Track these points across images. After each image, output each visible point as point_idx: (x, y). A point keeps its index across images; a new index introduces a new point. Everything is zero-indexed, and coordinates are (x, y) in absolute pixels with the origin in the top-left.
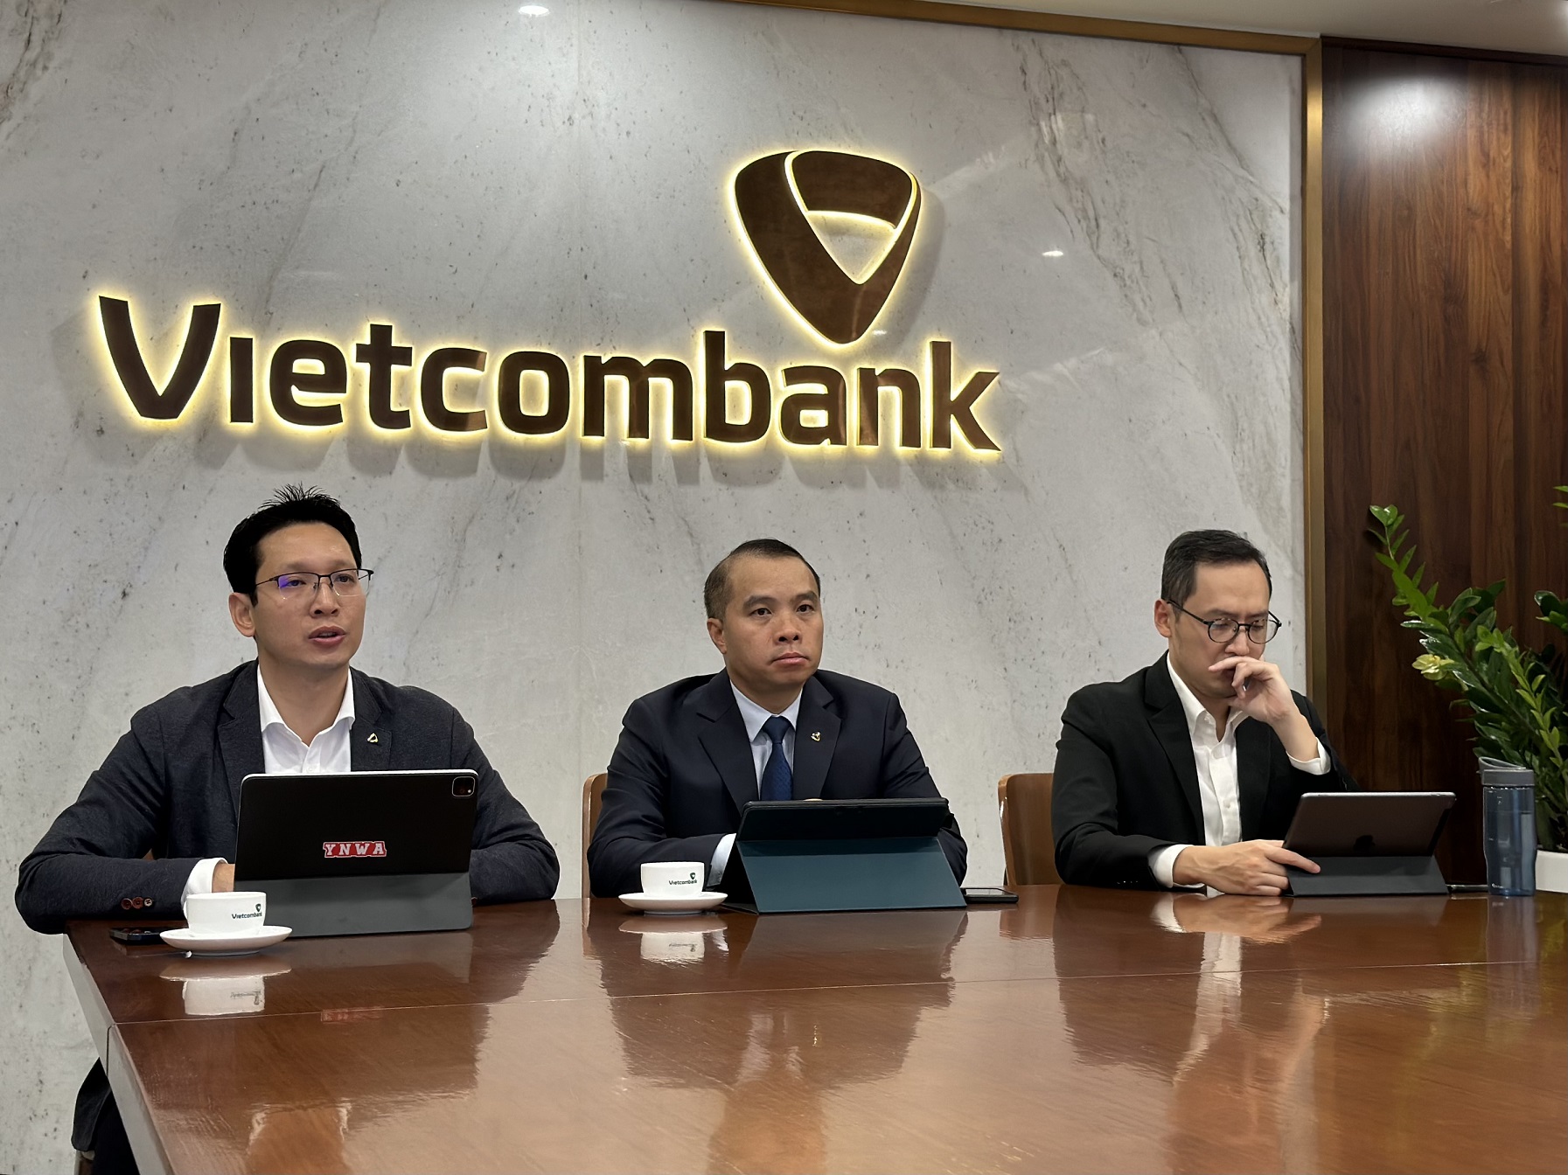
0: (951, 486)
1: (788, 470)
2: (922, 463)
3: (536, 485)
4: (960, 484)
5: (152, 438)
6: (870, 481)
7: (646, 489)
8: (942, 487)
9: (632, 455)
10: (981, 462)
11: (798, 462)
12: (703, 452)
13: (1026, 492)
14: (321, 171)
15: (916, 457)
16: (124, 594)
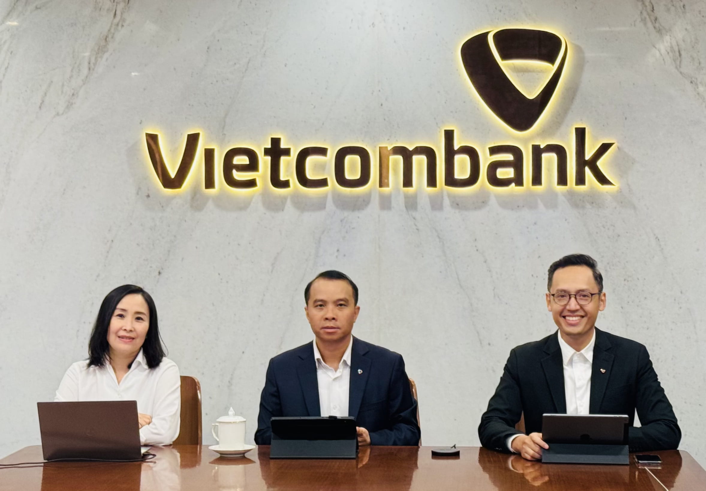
0: (588, 206)
1: (493, 201)
2: (571, 194)
3: (356, 213)
4: (594, 205)
5: (171, 199)
6: (541, 206)
7: (414, 214)
8: (583, 207)
9: (407, 197)
10: (607, 192)
11: (498, 197)
12: (445, 193)
13: (635, 208)
14: (248, 63)
15: (568, 191)
16: (160, 273)
